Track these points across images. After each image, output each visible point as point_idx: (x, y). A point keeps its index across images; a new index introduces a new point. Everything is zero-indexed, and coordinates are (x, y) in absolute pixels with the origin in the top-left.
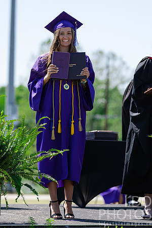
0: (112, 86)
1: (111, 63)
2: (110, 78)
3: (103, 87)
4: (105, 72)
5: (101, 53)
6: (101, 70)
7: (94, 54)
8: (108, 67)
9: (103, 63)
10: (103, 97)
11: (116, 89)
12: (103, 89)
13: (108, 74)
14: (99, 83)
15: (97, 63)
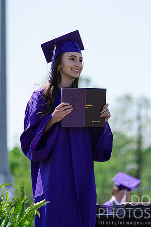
0: (145, 145)
3: (134, 146)
4: (135, 126)
5: (128, 98)
6: (130, 122)
7: (119, 100)
8: (139, 118)
9: (132, 112)
10: (133, 161)
12: (132, 149)
13: (140, 128)
14: (128, 142)
15: (123, 112)
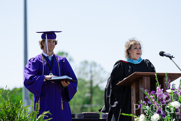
0: (94, 85)
1: (93, 69)
2: (93, 79)
4: (89, 75)
5: (86, 62)
6: (86, 74)
7: (82, 63)
8: (91, 72)
9: (88, 69)
10: (88, 92)
11: (97, 86)
12: (88, 86)
13: (92, 76)
14: (86, 83)
15: (84, 69)
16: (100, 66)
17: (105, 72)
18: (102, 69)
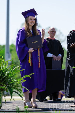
16: (60, 31)
17: (63, 35)
18: (61, 33)
